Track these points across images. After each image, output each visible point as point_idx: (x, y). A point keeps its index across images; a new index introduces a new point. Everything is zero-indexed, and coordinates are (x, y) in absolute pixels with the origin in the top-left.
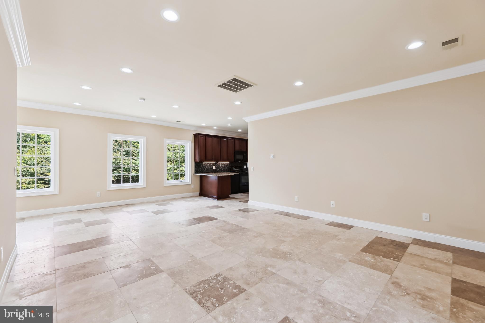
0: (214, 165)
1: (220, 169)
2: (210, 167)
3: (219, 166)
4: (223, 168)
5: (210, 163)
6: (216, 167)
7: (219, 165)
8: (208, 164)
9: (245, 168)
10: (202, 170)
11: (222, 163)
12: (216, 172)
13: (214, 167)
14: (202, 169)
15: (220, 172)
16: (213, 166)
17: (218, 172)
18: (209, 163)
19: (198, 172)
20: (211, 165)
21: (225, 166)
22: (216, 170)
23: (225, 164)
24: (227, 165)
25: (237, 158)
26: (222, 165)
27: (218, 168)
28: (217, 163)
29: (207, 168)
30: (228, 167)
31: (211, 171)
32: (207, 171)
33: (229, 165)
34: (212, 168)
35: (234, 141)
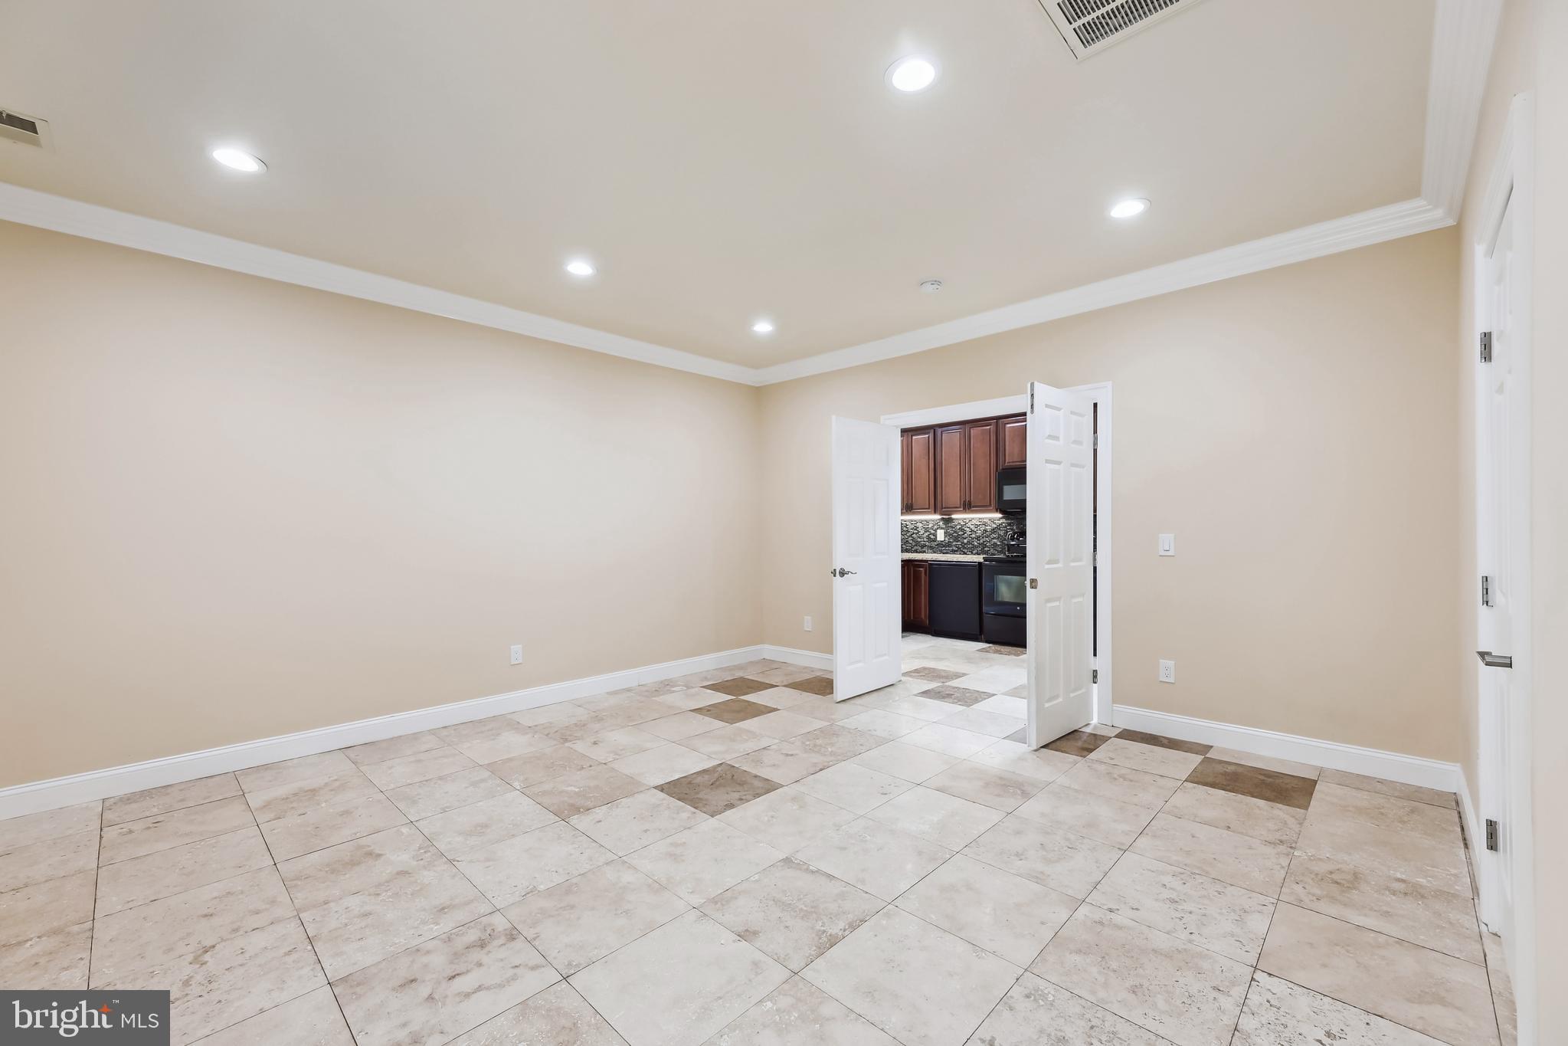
0: (942, 528)
1: (965, 541)
2: (927, 534)
3: (961, 530)
4: (978, 538)
5: (926, 520)
6: (946, 534)
7: (958, 527)
8: (919, 524)
11: (973, 519)
12: (947, 553)
13: (941, 536)
15: (965, 553)
16: (936, 531)
17: (956, 551)
18: (921, 521)
20: (930, 526)
21: (986, 530)
22: (949, 545)
23: (989, 522)
24: (999, 527)
25: (1006, 497)
26: (972, 527)
27: (956, 539)
28: (950, 520)
29: (914, 536)
30: (1002, 533)
31: (931, 548)
32: (915, 548)
33: (1006, 527)
34: (932, 537)
35: (995, 429)
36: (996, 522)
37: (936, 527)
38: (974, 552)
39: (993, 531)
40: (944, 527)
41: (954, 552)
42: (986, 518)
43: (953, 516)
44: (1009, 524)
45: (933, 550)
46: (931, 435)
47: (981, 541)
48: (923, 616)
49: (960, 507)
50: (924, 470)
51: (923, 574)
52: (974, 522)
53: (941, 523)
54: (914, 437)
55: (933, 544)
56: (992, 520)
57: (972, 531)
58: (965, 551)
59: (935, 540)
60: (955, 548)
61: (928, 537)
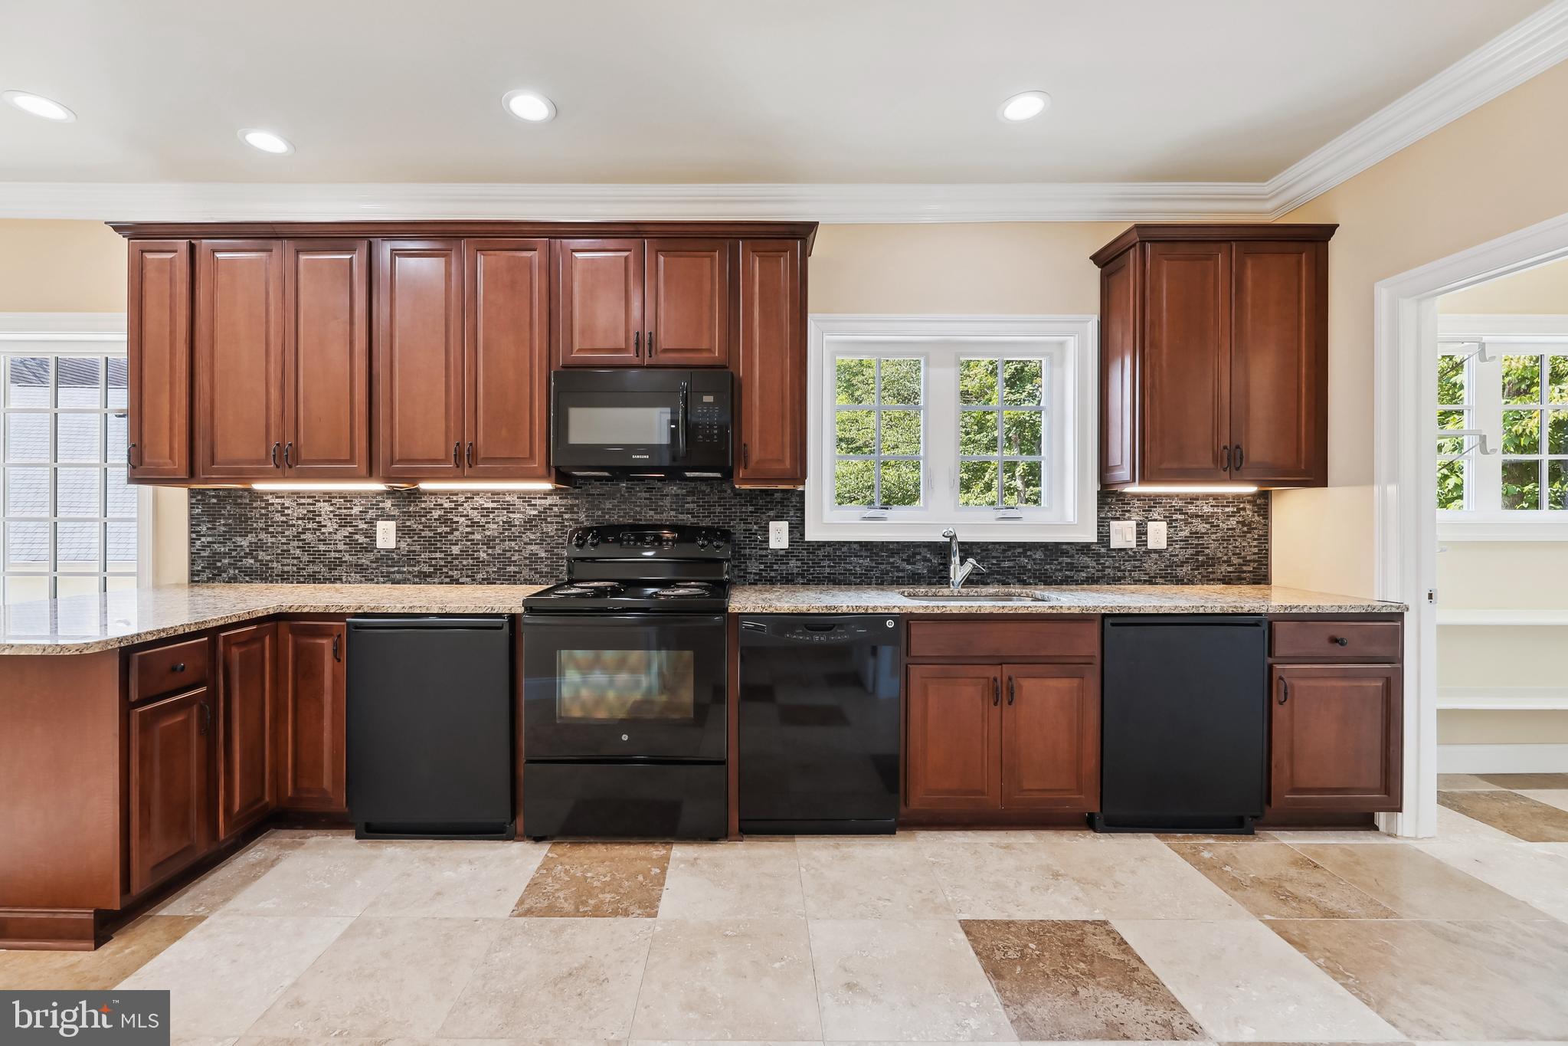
0: (390, 518)
1: (456, 550)
2: (345, 531)
3: (444, 520)
4: (489, 542)
5: (343, 495)
6: (403, 532)
7: (436, 514)
8: (325, 508)
9: (773, 544)
10: (262, 555)
11: (476, 493)
12: (405, 581)
13: (386, 535)
14: (259, 546)
15: (455, 581)
16: (372, 523)
17: (430, 575)
18: (329, 497)
19: (221, 571)
20: (356, 510)
21: (509, 524)
22: (411, 558)
23: (518, 502)
24: (543, 515)
25: (576, 437)
26: (474, 514)
27: (431, 544)
28: (415, 495)
29: (308, 536)
30: (551, 529)
31: (360, 569)
32: (311, 569)
33: (560, 515)
34: (361, 539)
35: (545, 260)
36: (538, 502)
37: (372, 513)
38: (480, 576)
39: (530, 523)
40: (396, 512)
41: (423, 578)
42: (511, 492)
43: (424, 486)
44: (570, 509)
45: (365, 575)
46: (358, 258)
47: (498, 550)
48: (327, 782)
49: (445, 461)
50: (337, 353)
51: (328, 656)
52: (479, 501)
53: (388, 504)
54: (303, 257)
55: (365, 560)
56: (526, 497)
57: (473, 524)
58: (455, 574)
59: (370, 547)
60: (426, 569)
61: (350, 540)
